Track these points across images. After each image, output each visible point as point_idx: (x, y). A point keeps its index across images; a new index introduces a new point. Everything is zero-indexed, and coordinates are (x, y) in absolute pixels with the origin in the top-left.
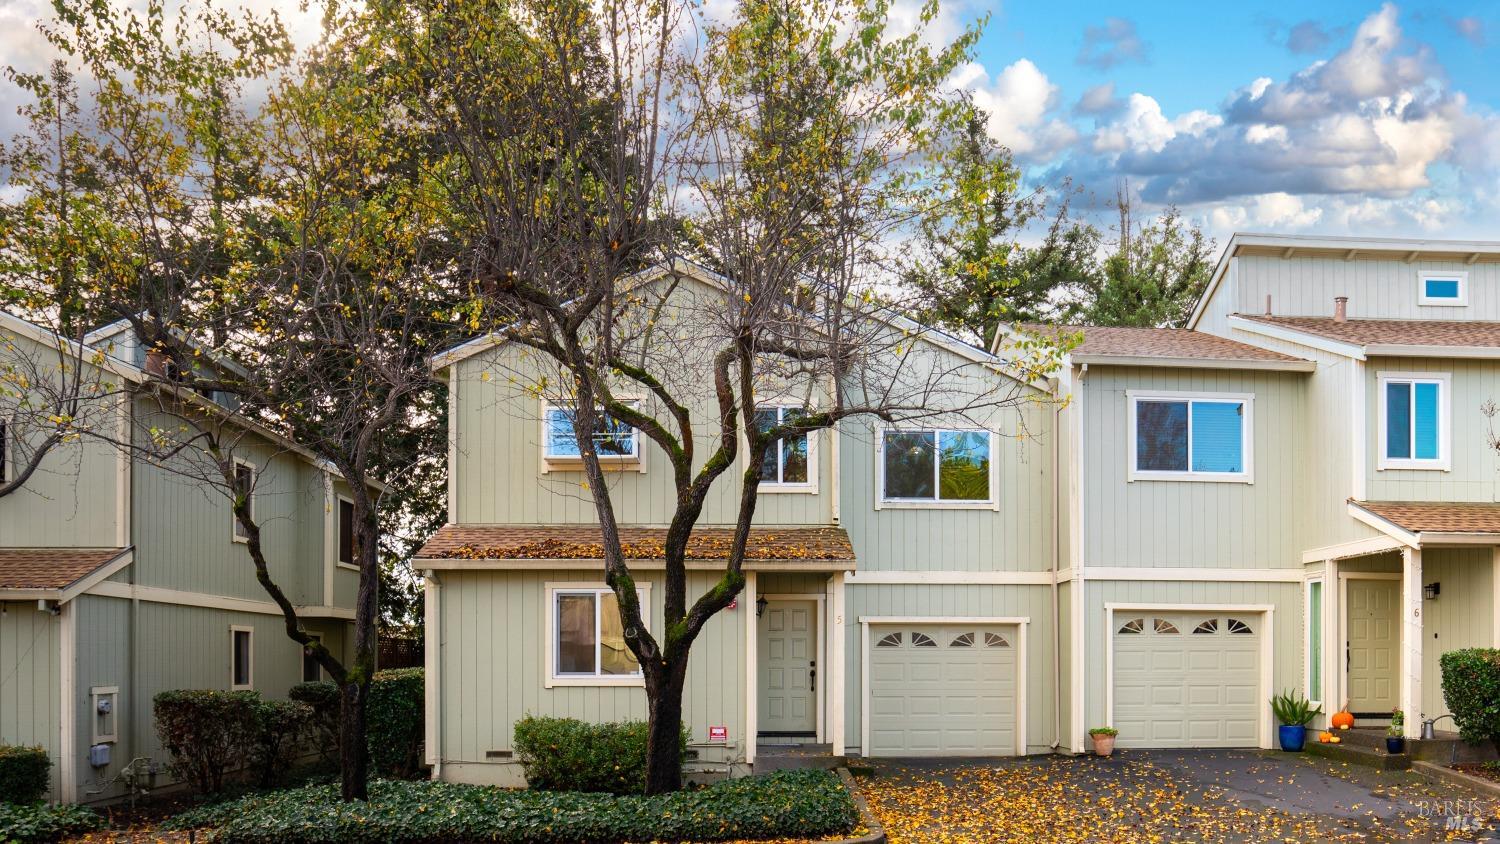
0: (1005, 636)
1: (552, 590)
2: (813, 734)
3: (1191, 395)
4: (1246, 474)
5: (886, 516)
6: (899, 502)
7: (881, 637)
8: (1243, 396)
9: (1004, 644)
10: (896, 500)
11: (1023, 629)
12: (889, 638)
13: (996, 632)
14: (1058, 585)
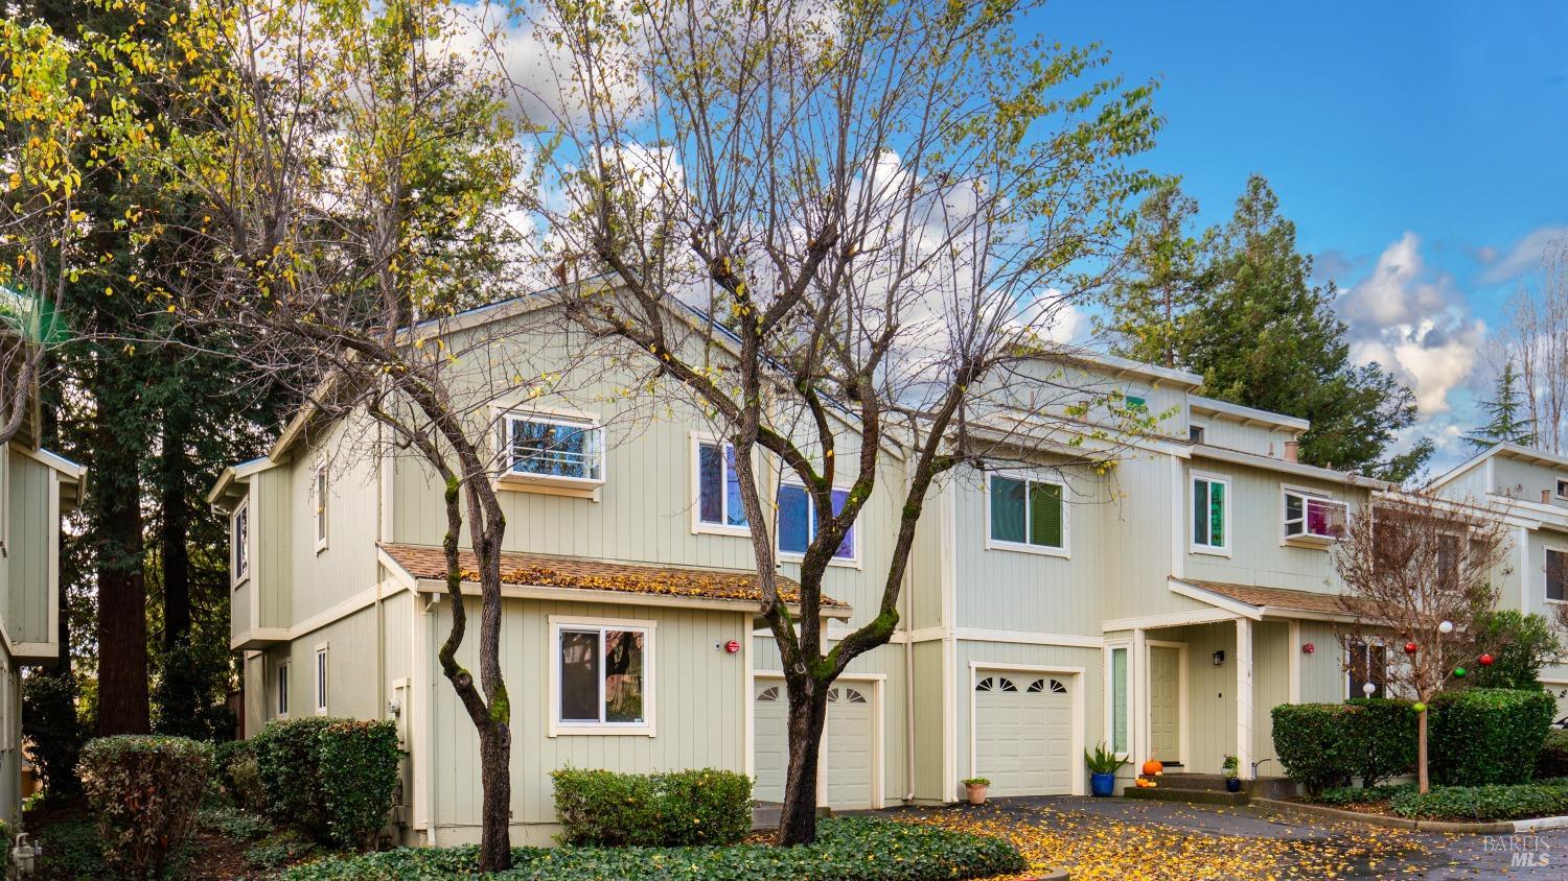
0: (863, 693)
1: (560, 623)
4: (1065, 550)
7: (761, 691)
9: (862, 700)
11: (881, 684)
12: (768, 692)
13: (856, 688)
14: (913, 644)
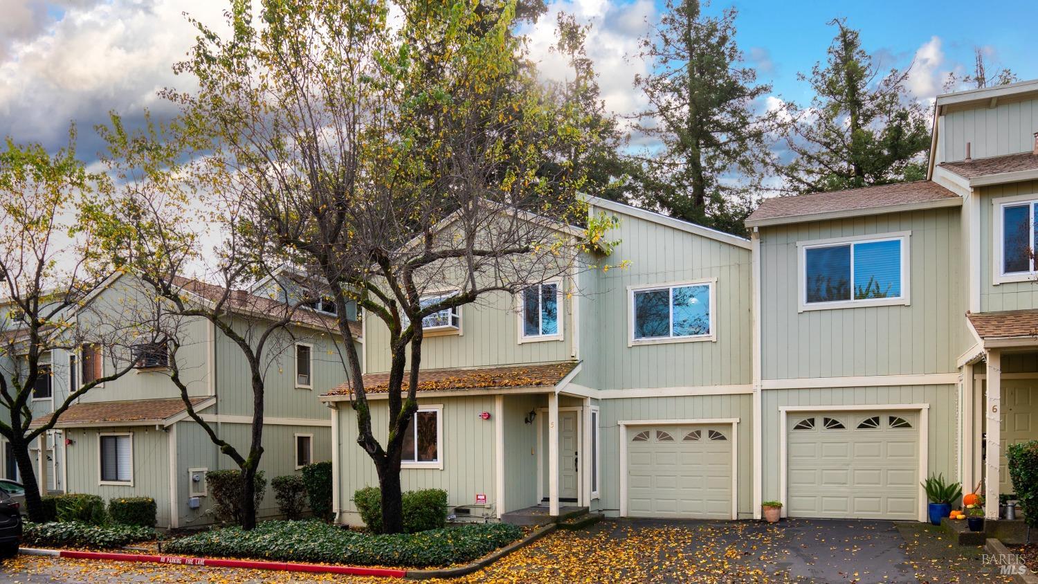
0: (723, 433)
2: (575, 500)
3: (852, 239)
4: (904, 298)
5: (636, 350)
6: (645, 340)
7: (635, 434)
8: (902, 236)
9: (723, 438)
10: (643, 339)
11: (735, 427)
12: (641, 435)
13: (717, 430)
14: (748, 394)
